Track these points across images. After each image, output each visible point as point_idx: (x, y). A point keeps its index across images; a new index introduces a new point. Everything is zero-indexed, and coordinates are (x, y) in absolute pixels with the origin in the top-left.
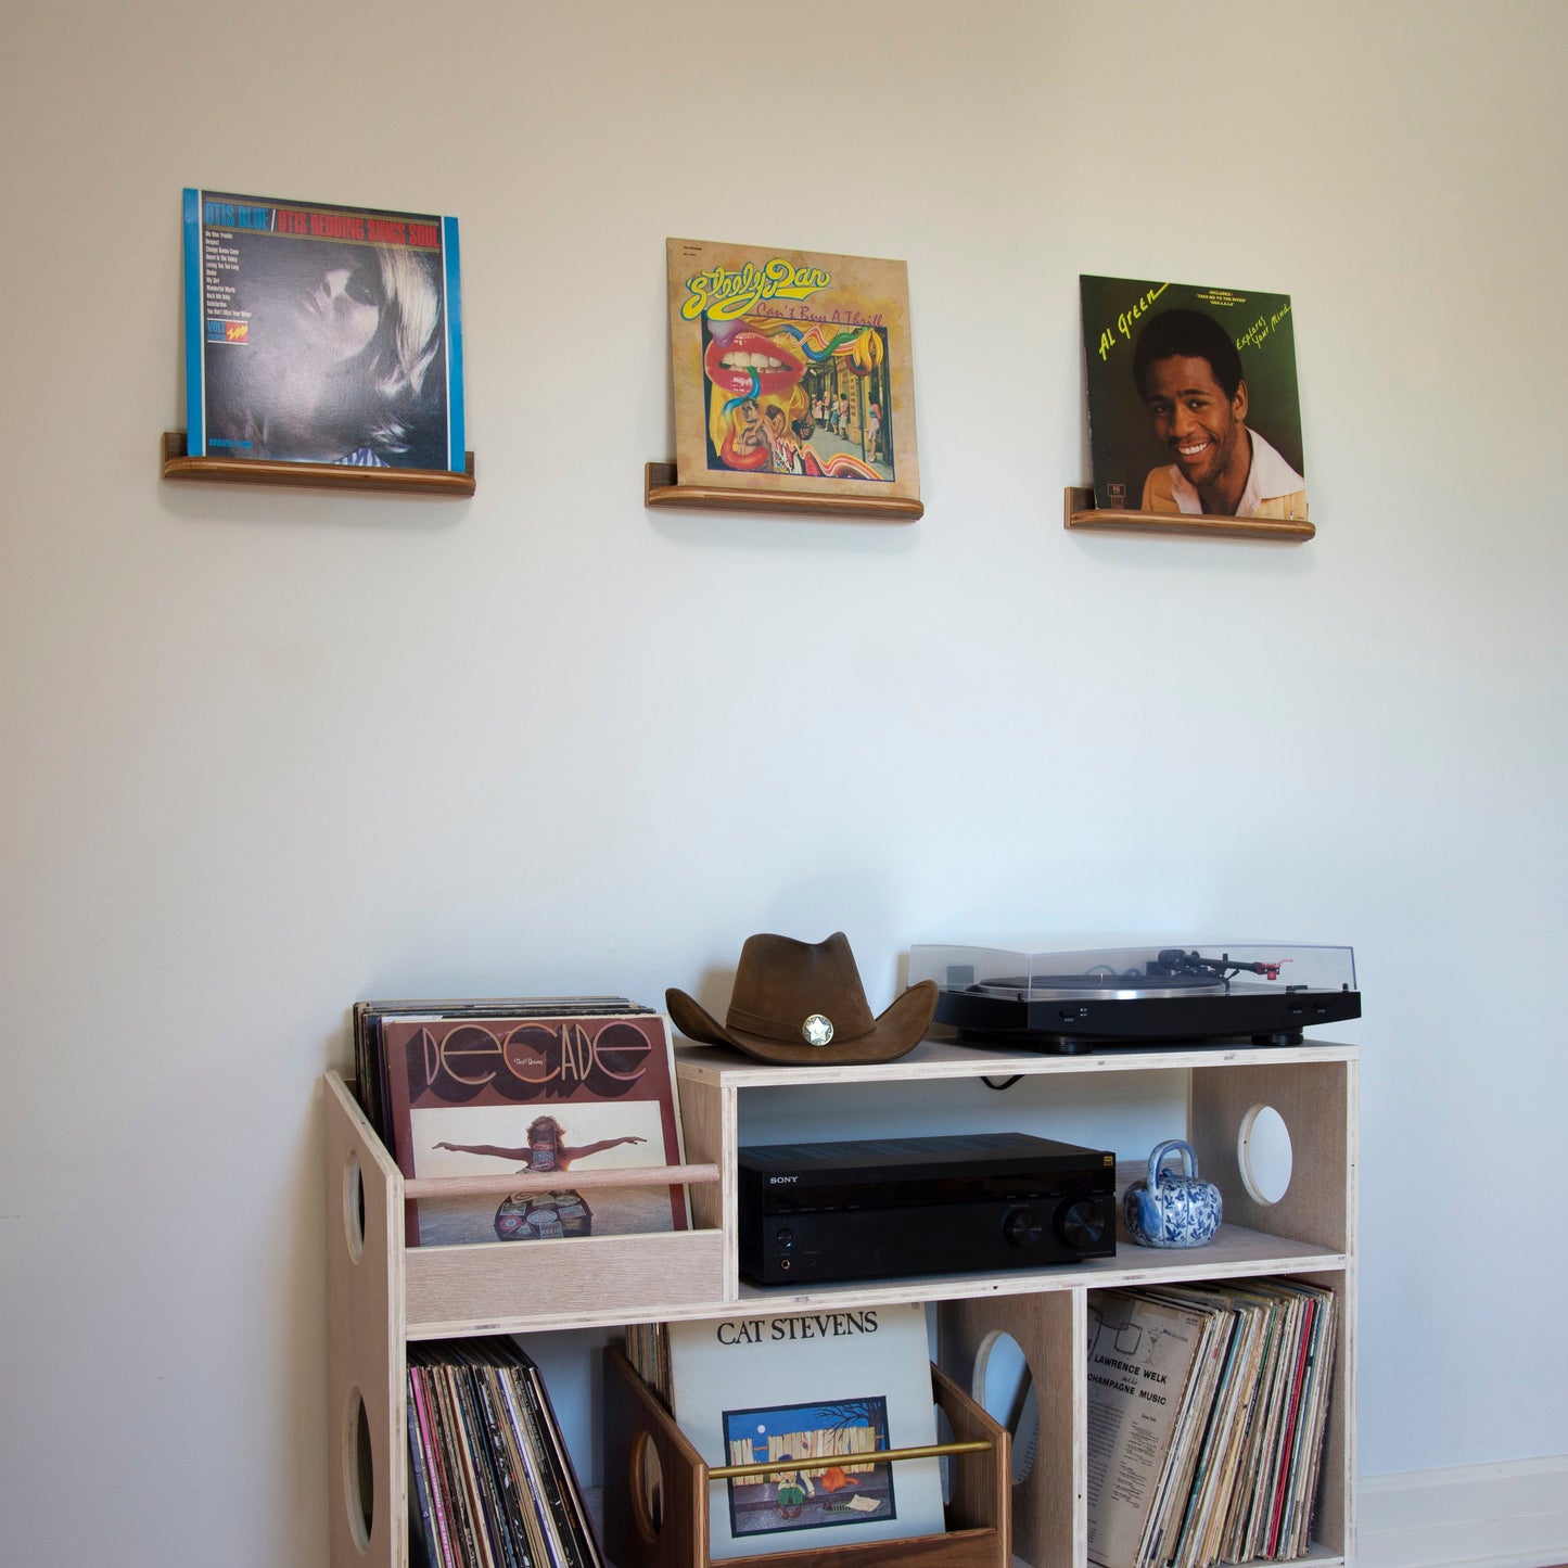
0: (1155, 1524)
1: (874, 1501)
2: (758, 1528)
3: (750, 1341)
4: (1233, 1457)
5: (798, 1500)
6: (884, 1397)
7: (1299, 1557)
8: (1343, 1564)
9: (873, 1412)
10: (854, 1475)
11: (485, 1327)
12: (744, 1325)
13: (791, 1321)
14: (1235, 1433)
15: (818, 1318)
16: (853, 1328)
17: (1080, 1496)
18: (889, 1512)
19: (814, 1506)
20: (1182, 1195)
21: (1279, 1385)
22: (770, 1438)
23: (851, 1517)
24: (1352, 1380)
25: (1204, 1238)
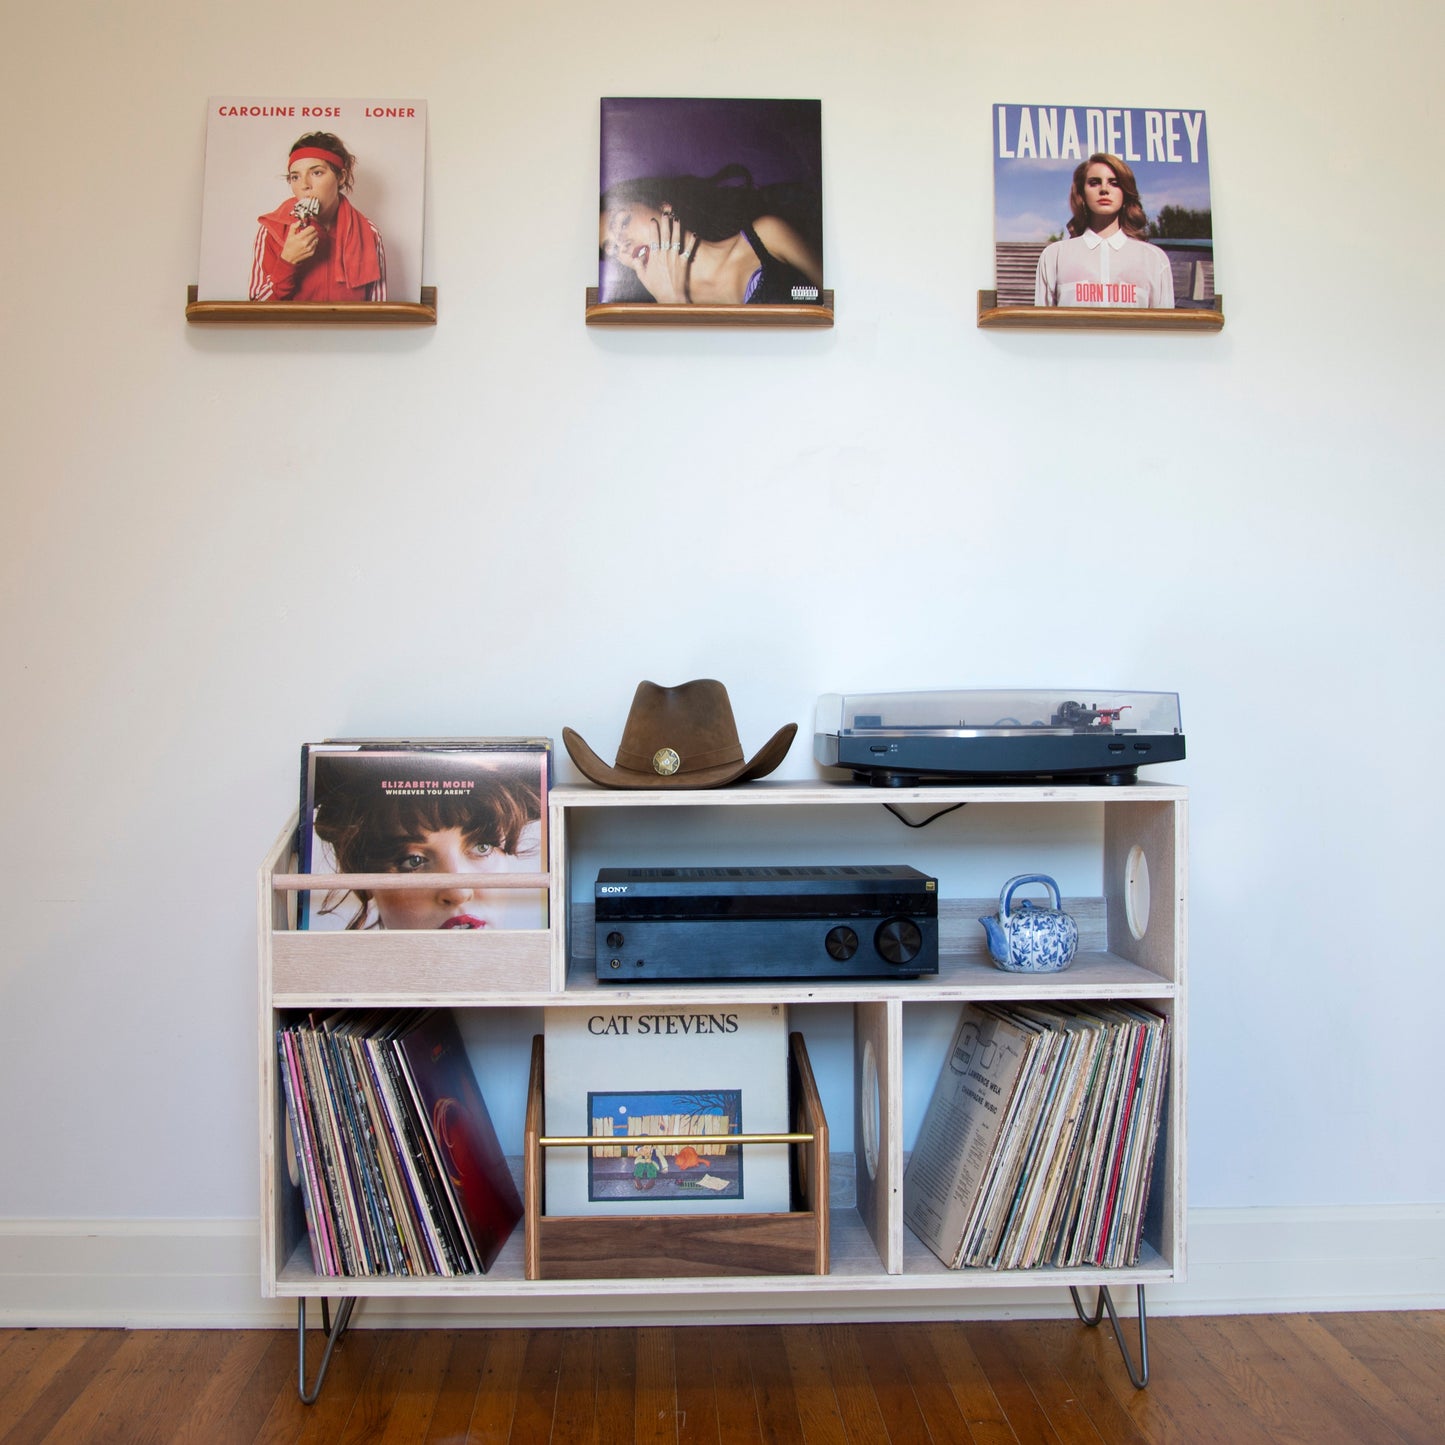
0: (978, 1222)
1: (723, 1181)
2: (613, 1195)
3: (617, 1033)
4: (1058, 1167)
5: (651, 1175)
6: (740, 1091)
7: (1126, 1264)
8: (1172, 1276)
9: (729, 1103)
10: (706, 1157)
11: (340, 1000)
12: (613, 1019)
13: (657, 1018)
14: (1061, 1145)
15: (682, 1018)
16: (715, 1027)
17: (895, 1190)
18: (737, 1192)
19: (667, 1181)
20: (1029, 924)
21: (1108, 1103)
22: (630, 1118)
23: (700, 1193)
24: (1181, 1103)
25: (1052, 965)
